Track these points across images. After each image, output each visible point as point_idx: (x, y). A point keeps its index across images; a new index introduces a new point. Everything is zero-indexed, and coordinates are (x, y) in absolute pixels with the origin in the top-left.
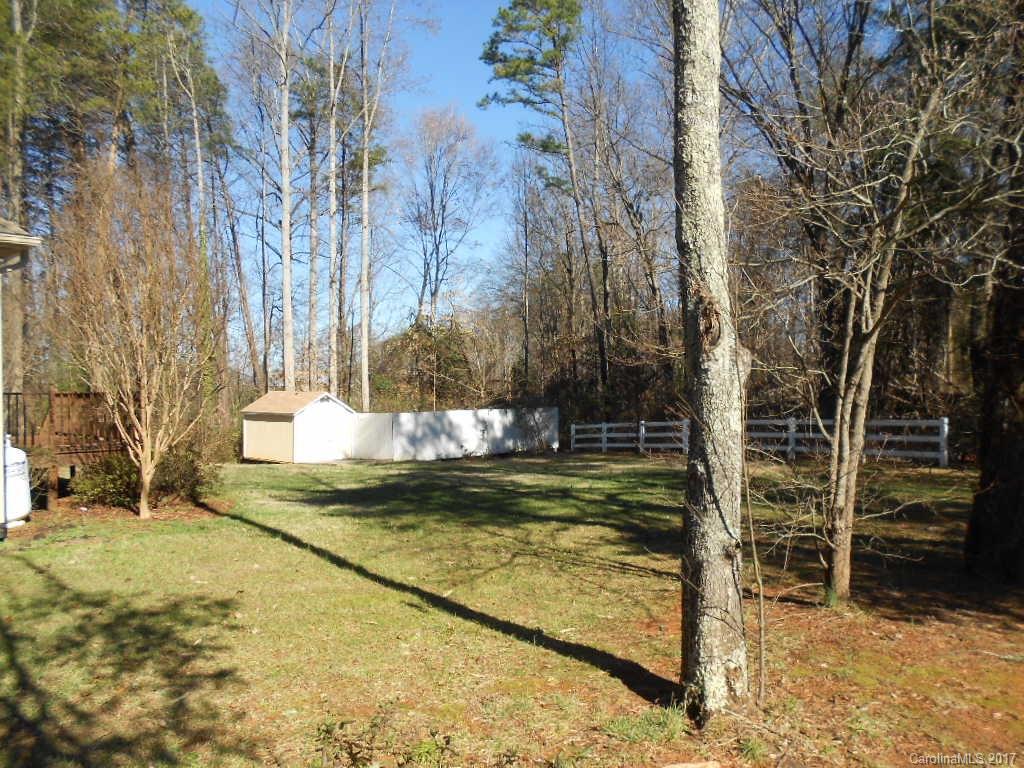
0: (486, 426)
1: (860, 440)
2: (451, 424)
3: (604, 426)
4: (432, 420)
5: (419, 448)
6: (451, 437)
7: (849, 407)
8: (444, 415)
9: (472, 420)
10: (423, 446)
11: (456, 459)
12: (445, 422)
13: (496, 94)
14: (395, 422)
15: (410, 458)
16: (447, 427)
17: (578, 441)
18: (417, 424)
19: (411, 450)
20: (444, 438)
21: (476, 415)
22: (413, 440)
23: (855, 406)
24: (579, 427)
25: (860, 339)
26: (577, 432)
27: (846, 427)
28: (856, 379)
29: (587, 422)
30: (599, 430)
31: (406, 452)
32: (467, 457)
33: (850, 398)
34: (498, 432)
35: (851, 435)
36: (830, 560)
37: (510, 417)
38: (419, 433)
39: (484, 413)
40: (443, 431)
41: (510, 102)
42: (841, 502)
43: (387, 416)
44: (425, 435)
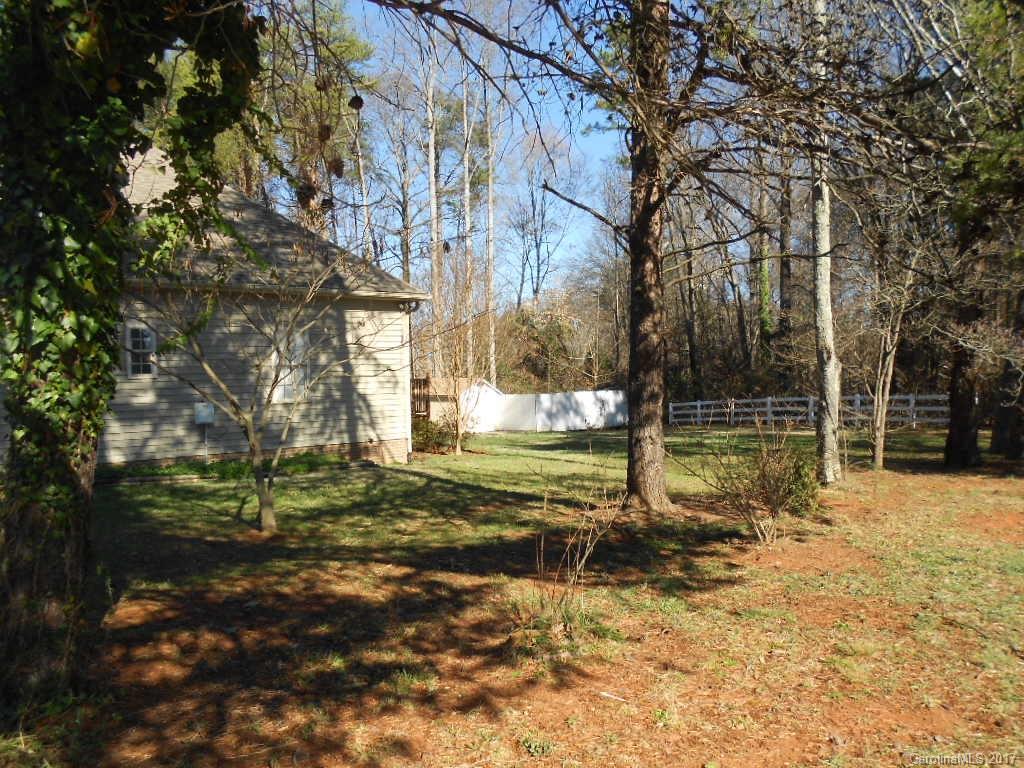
0: (603, 403)
1: (887, 397)
2: (577, 403)
3: (699, 404)
4: (564, 400)
5: (554, 420)
6: (577, 412)
7: (882, 383)
8: (572, 395)
9: (593, 399)
10: (557, 419)
11: (581, 430)
12: (573, 401)
13: (597, 124)
14: (537, 402)
15: (548, 430)
16: (574, 405)
17: (676, 416)
18: (552, 402)
19: (549, 423)
20: (572, 414)
21: (595, 395)
22: (550, 415)
23: (884, 382)
24: (675, 405)
25: (886, 354)
26: (675, 409)
27: (881, 392)
28: (885, 371)
29: (681, 401)
30: (695, 407)
31: (545, 425)
32: (590, 429)
33: (882, 380)
34: (611, 408)
35: (883, 395)
36: (873, 451)
37: (620, 397)
38: (554, 410)
39: (602, 394)
40: (571, 408)
41: (609, 129)
42: (878, 424)
43: (530, 397)
44: (558, 411)
